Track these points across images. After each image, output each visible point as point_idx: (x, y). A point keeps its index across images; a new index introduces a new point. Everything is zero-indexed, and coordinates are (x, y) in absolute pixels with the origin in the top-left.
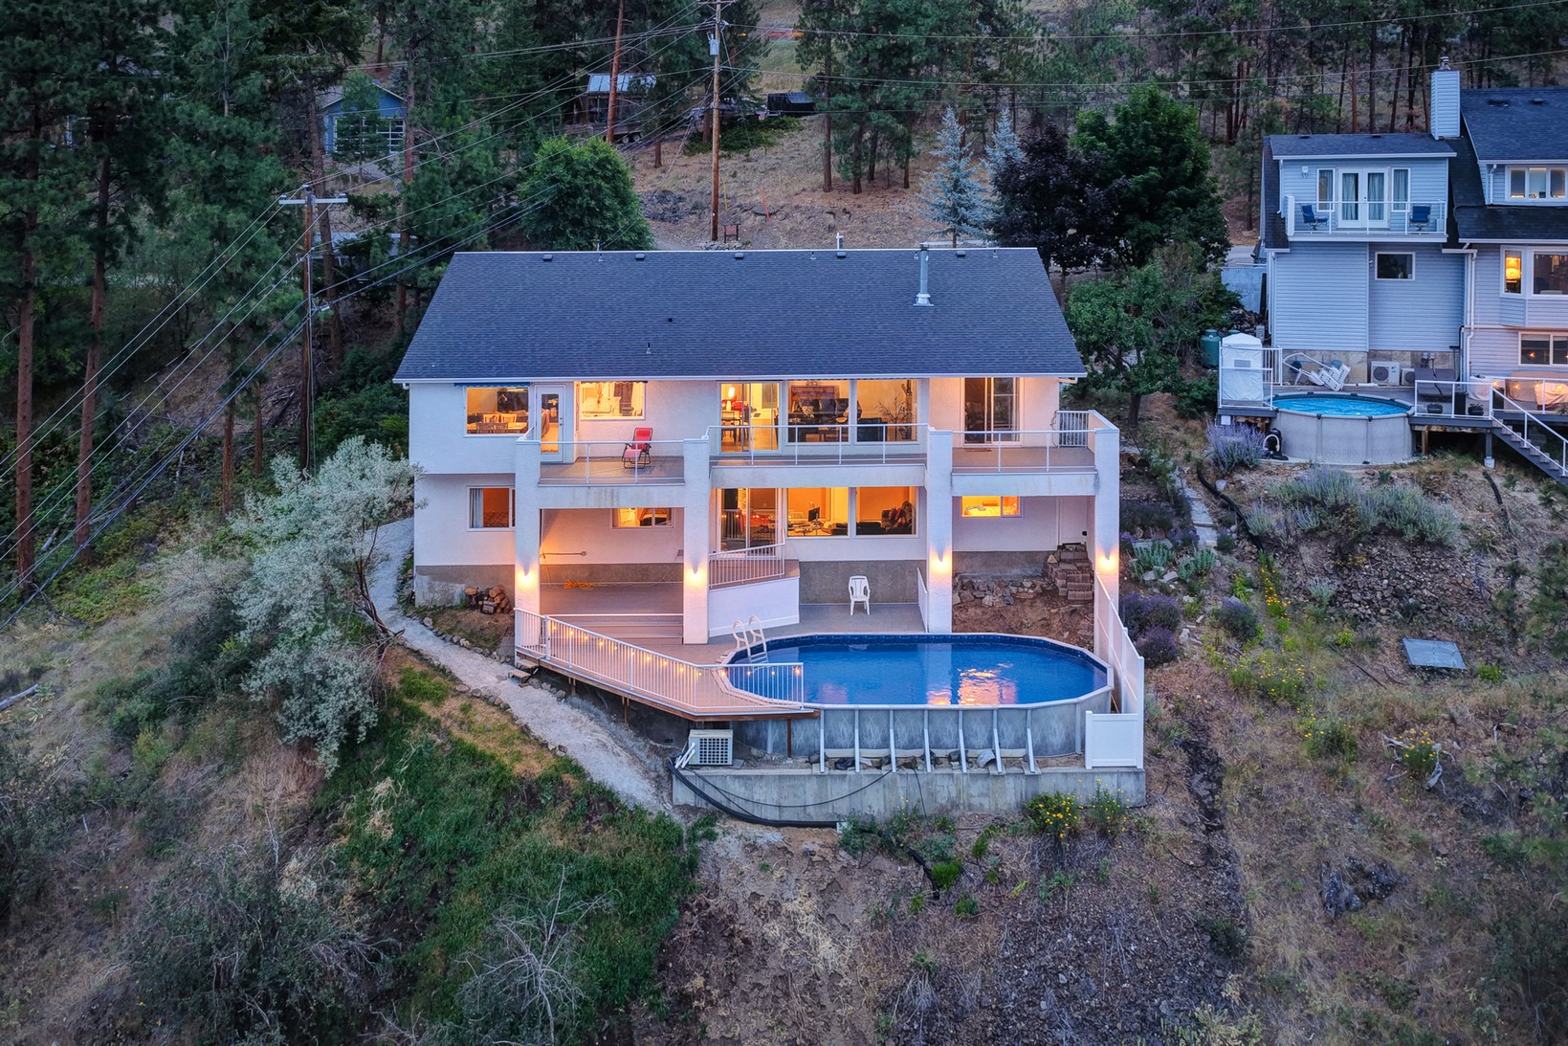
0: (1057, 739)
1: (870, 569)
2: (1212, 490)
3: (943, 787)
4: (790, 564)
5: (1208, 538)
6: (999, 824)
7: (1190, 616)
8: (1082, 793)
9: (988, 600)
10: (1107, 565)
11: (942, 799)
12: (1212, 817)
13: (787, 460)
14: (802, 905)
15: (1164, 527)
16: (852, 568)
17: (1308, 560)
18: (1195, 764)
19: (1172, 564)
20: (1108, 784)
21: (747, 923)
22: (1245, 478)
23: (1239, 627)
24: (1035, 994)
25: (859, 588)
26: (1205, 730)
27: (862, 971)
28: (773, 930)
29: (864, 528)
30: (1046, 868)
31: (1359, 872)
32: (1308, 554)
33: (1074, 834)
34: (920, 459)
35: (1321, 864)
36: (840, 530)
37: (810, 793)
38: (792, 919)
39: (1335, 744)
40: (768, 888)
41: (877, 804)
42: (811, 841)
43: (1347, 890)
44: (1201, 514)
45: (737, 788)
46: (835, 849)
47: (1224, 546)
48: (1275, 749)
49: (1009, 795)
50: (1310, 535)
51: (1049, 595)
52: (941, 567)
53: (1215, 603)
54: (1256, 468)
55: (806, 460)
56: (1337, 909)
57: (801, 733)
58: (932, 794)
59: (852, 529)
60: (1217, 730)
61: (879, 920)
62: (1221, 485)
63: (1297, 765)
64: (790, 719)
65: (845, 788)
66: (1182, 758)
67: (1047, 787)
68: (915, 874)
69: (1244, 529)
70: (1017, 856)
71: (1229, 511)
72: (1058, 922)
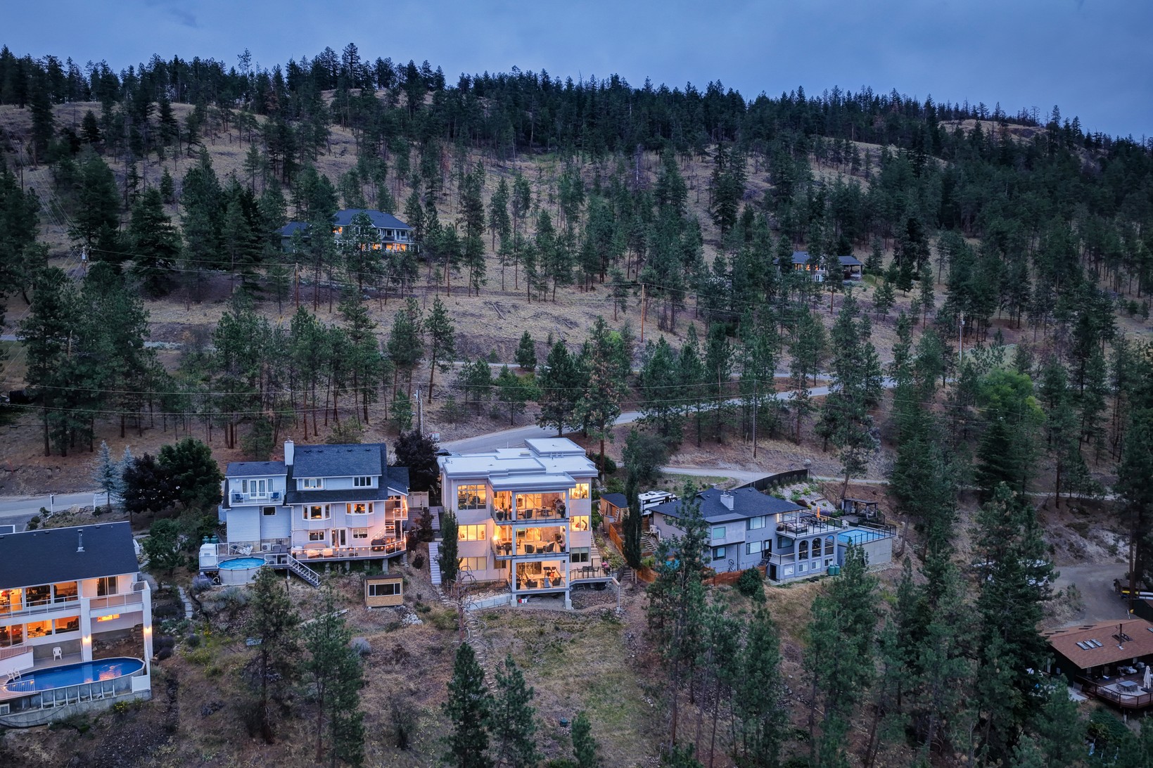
0: (123, 686)
1: (61, 644)
2: (194, 598)
3: (85, 706)
4: (29, 648)
5: (189, 615)
6: (103, 713)
7: (178, 641)
8: (131, 700)
9: (108, 647)
10: (148, 631)
11: (84, 710)
12: (173, 699)
13: (26, 613)
14: (37, 747)
15: (174, 614)
16: (55, 645)
17: (222, 618)
18: (170, 686)
19: (174, 626)
20: (139, 696)
21: (18, 754)
22: (205, 593)
23: (194, 643)
24: (112, 752)
25: (57, 651)
26: (176, 676)
27: (57, 759)
28: (26, 754)
29: (58, 631)
30: (117, 722)
31: (214, 704)
32: (222, 616)
33: (127, 711)
34: (78, 606)
35: (204, 704)
36: (49, 633)
37: (38, 717)
38: (33, 752)
39: (215, 672)
40: (24, 745)
41: (61, 715)
42: (39, 730)
43: (209, 710)
44: (189, 607)
45: (12, 720)
46: (47, 730)
47: (194, 617)
48: (196, 677)
49: (107, 704)
50: (223, 610)
51: (130, 642)
52: (87, 641)
53: (187, 636)
54: (209, 589)
55: (33, 612)
56: (205, 715)
57: (34, 701)
58: (81, 709)
59: (54, 632)
60: (180, 674)
61: (62, 746)
62: (197, 596)
63: (202, 680)
64: (30, 697)
65: (50, 713)
66: (165, 685)
67: (119, 700)
68: (75, 732)
69: (201, 611)
70: (108, 721)
71: (198, 604)
72: (120, 734)
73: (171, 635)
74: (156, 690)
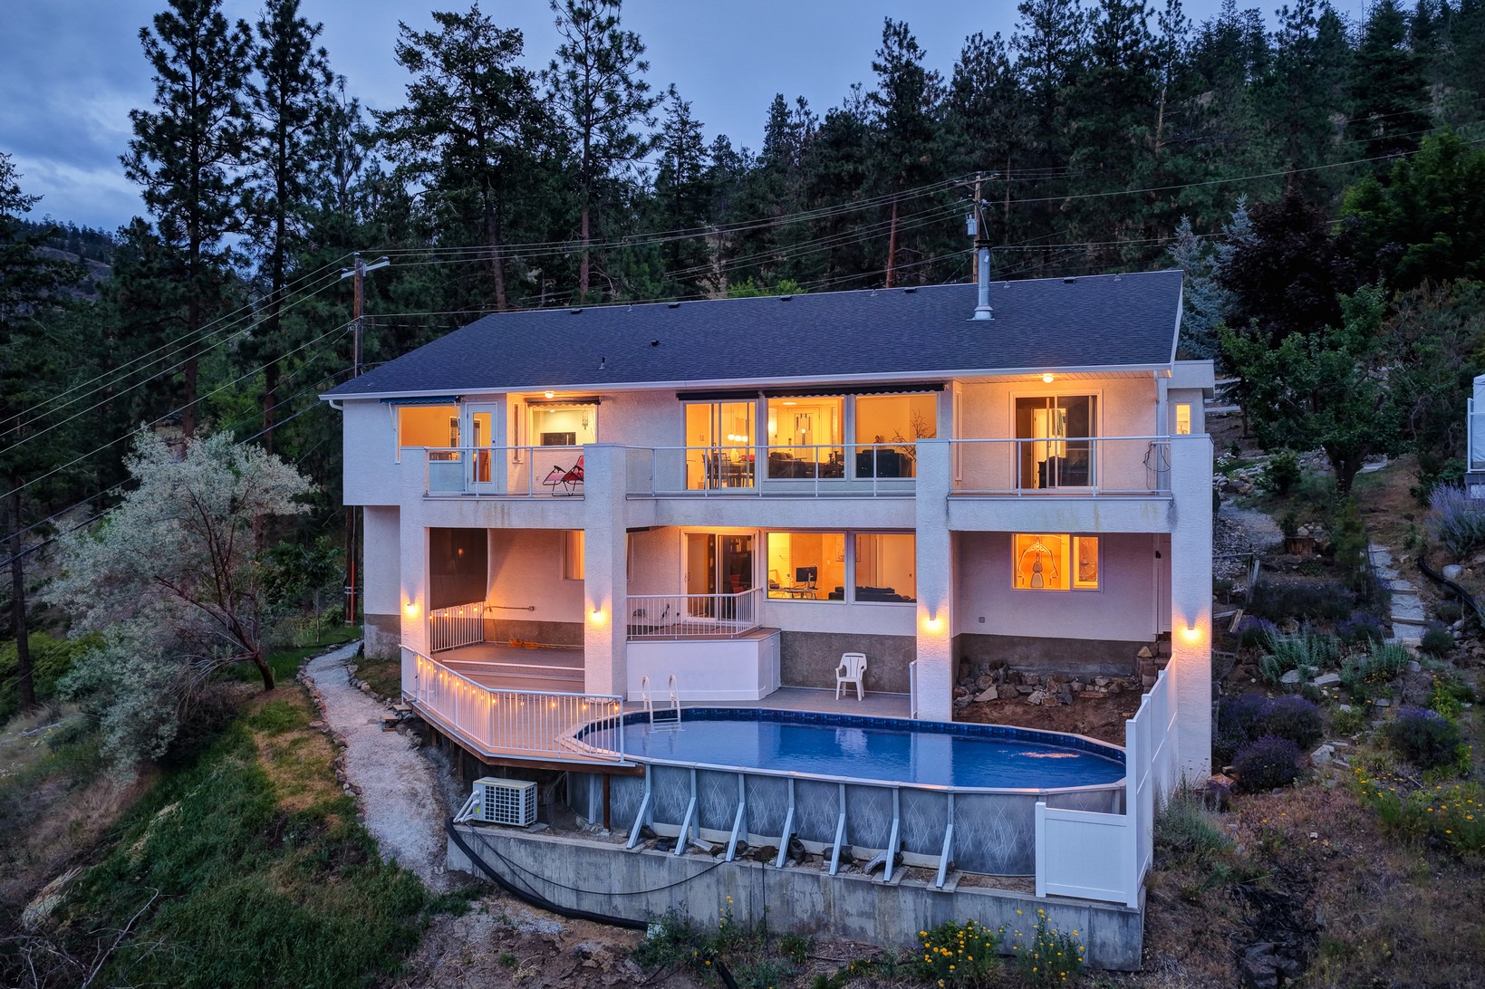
0: (1003, 848)
2: (1436, 579)
3: (804, 893)
9: (1036, 696)
10: (1191, 635)
11: (802, 912)
15: (1333, 615)
16: (849, 642)
19: (1330, 663)
20: (1069, 926)
37: (616, 877)
44: (1408, 609)
45: (522, 857)
46: (620, 955)
52: (932, 629)
59: (850, 593)
62: (1452, 571)
64: (608, 774)
65: (662, 877)
67: (967, 916)
71: (1456, 603)
73: (1312, 697)
74: (1178, 926)
